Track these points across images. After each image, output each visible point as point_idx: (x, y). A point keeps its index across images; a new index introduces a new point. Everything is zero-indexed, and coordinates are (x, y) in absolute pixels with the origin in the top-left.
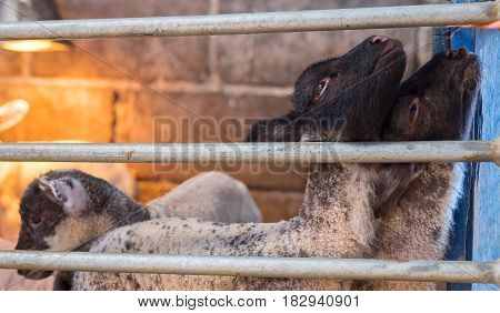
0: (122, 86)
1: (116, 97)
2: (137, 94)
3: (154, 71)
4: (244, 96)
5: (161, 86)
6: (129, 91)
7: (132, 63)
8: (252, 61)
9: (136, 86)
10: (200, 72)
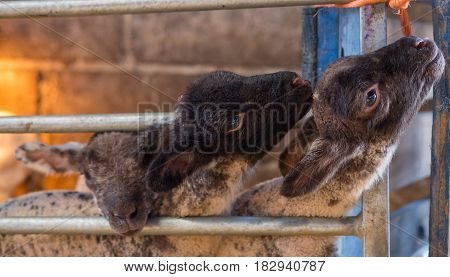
0: (46, 66)
1: (40, 77)
2: (60, 74)
3: (74, 52)
4: (156, 75)
5: (81, 66)
6: (52, 71)
7: (54, 45)
8: (162, 44)
9: (58, 66)
10: (116, 53)
